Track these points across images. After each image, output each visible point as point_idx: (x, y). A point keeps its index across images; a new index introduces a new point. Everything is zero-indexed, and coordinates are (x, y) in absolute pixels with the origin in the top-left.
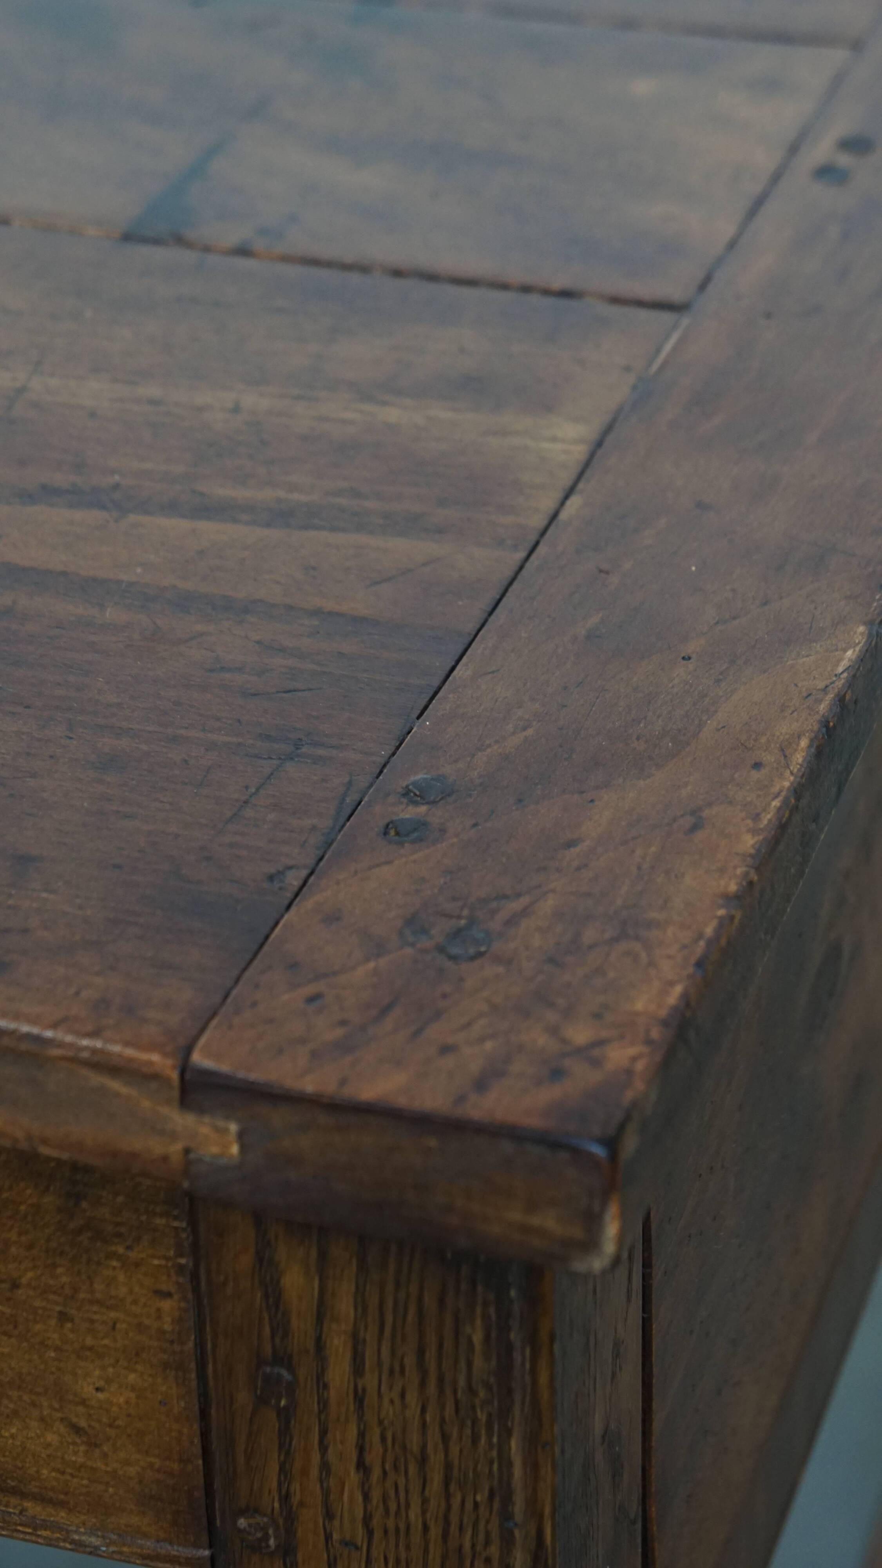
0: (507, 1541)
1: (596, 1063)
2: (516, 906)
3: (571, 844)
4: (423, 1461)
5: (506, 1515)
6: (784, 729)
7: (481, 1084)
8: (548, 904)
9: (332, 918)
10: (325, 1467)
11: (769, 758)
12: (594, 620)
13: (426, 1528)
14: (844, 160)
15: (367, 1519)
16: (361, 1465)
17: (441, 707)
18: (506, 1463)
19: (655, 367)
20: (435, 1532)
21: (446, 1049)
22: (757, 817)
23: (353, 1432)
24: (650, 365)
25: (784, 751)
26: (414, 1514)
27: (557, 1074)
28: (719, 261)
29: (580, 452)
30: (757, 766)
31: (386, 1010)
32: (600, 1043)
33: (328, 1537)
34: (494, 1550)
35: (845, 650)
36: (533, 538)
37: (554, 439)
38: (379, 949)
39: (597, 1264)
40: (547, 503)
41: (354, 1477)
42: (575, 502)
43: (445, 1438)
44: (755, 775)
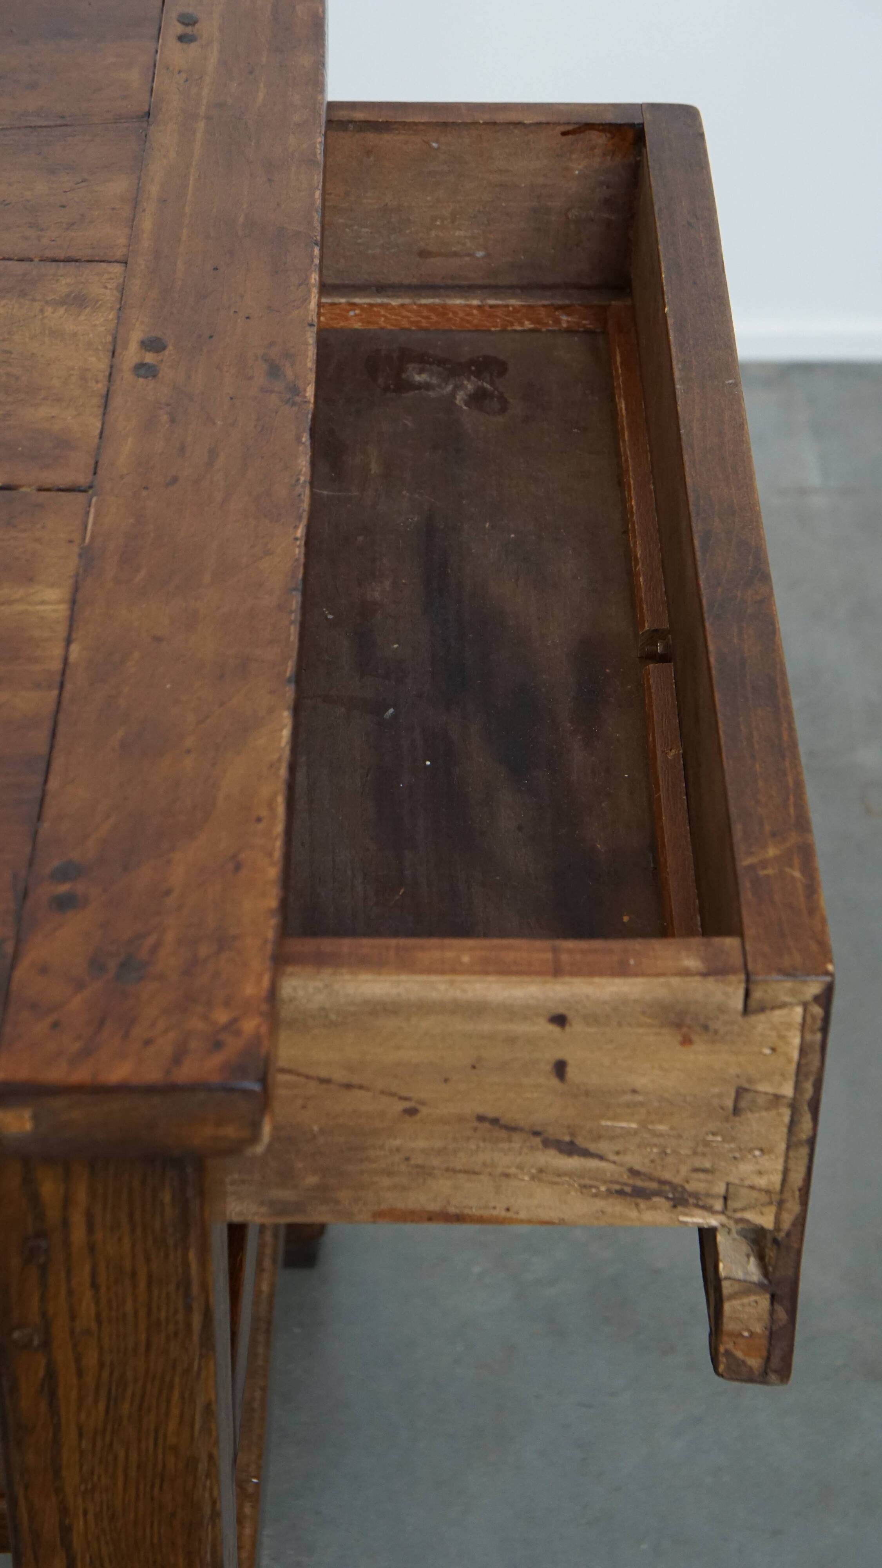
0: (189, 1309)
1: (238, 1033)
2: (151, 940)
3: (168, 893)
4: (134, 1274)
5: (187, 1294)
6: (265, 791)
7: (177, 1059)
8: (170, 936)
9: (44, 970)
10: (70, 1292)
11: (264, 813)
12: (121, 733)
13: (136, 1313)
14: (150, 358)
15: (98, 1315)
16: (95, 1285)
17: (50, 811)
18: (186, 1265)
19: (87, 540)
20: (142, 1313)
21: (148, 1042)
22: (270, 855)
23: (87, 1268)
24: (84, 539)
25: (271, 806)
26: (129, 1307)
27: (218, 1045)
28: (99, 449)
29: (63, 610)
30: (259, 820)
31: (102, 1023)
32: (234, 1021)
33: (72, 1332)
34: (180, 1317)
35: (281, 730)
36: (58, 678)
37: (43, 603)
38: (80, 986)
39: (259, 1149)
40: (57, 651)
41: (89, 1294)
42: (75, 648)
43: (148, 1260)
44: (261, 826)
